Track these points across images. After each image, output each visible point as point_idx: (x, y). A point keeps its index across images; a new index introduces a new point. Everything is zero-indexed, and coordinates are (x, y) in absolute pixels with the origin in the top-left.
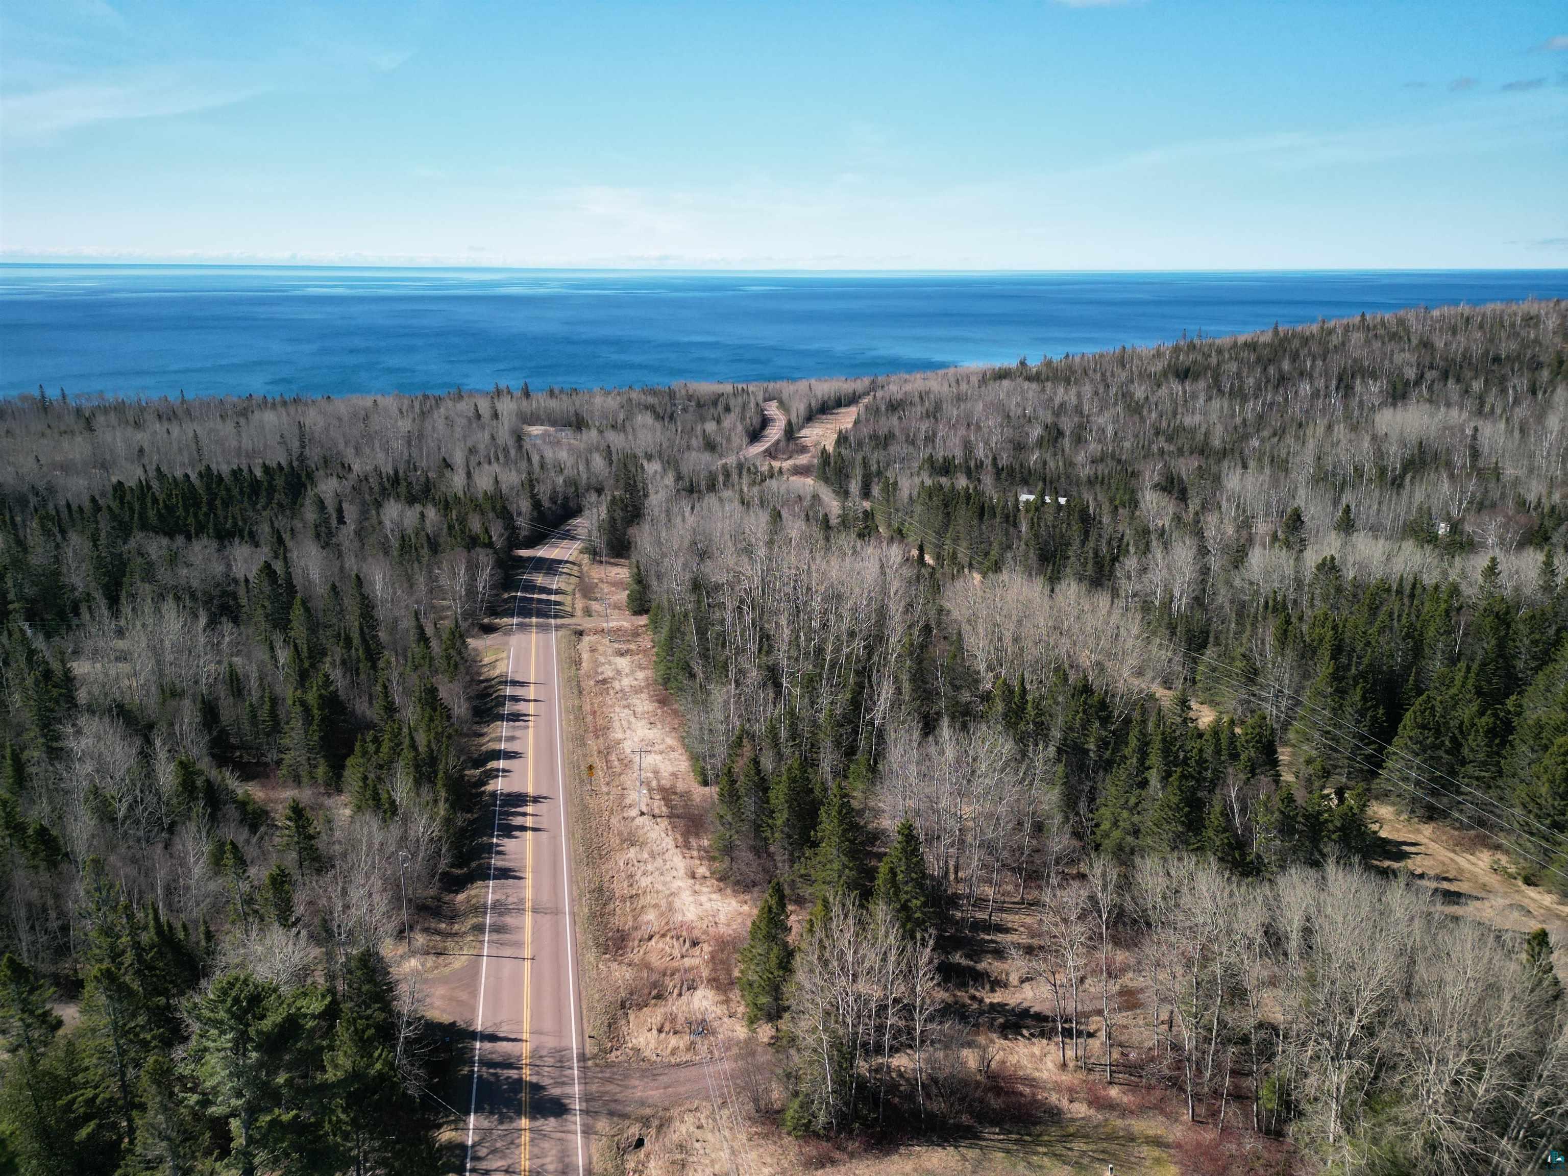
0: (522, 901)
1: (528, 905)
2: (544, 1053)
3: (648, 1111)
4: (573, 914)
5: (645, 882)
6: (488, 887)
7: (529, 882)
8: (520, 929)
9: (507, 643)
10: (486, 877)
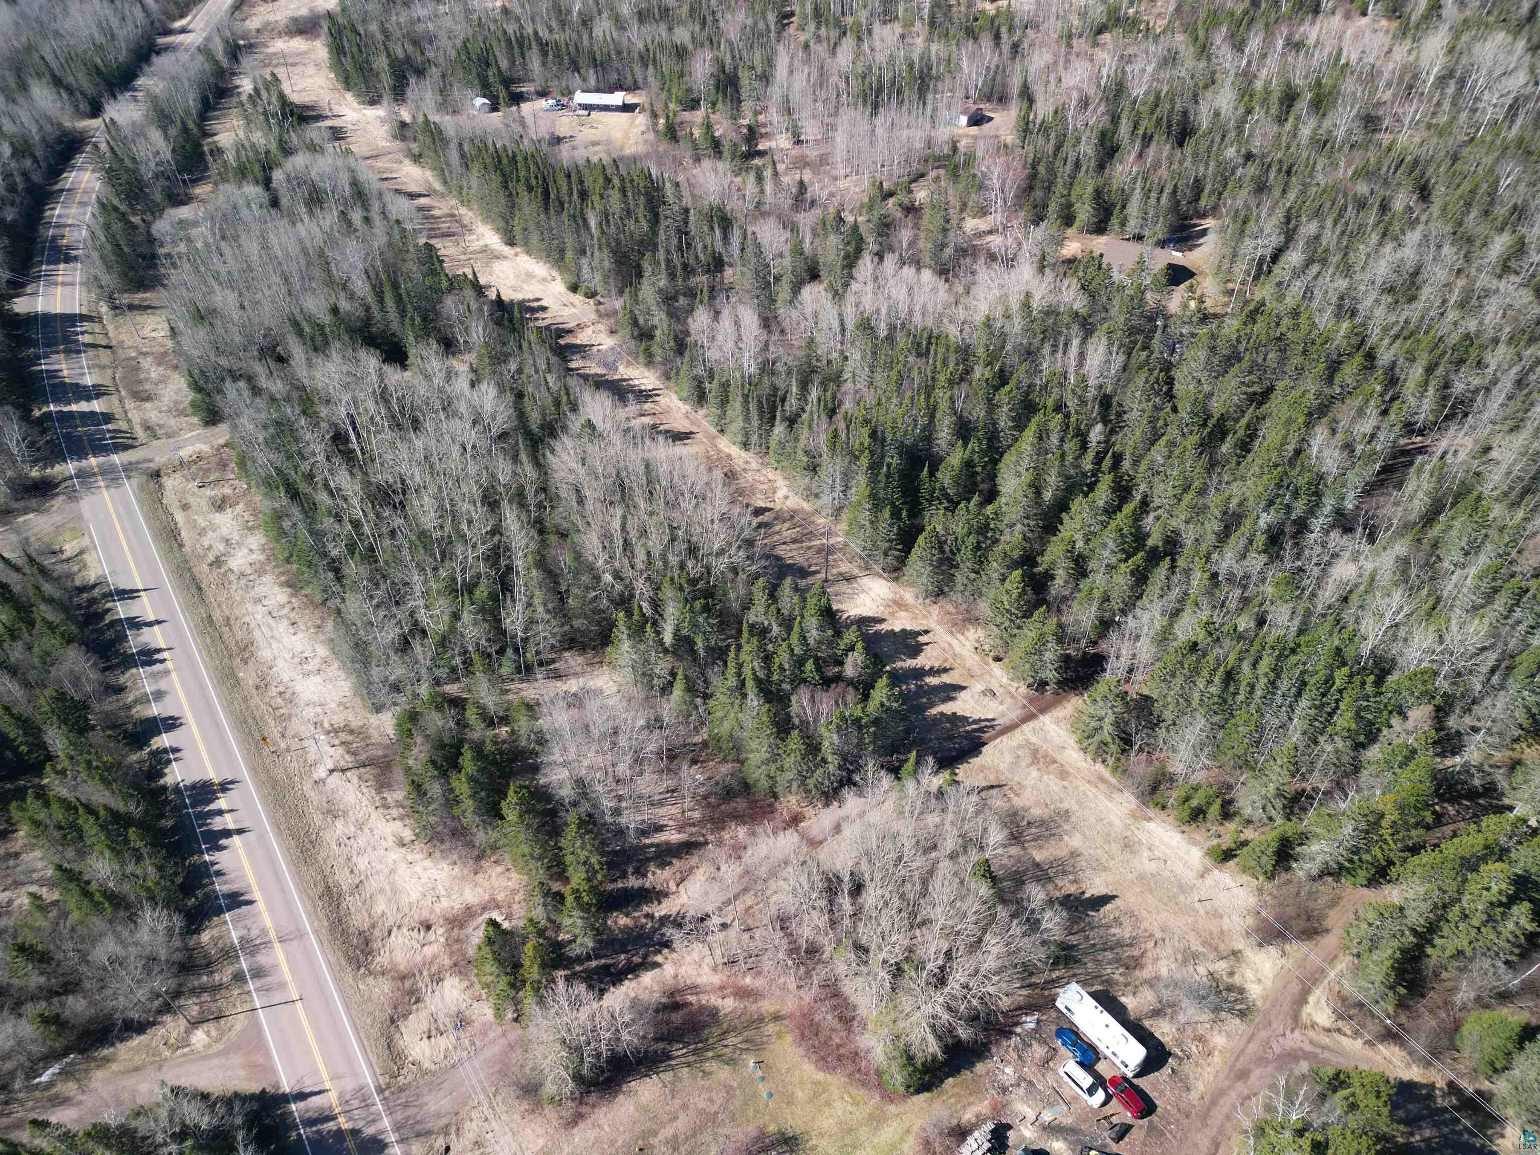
0: (264, 931)
1: (272, 935)
2: (348, 1097)
3: (444, 1121)
4: (315, 932)
5: (362, 863)
6: (226, 922)
7: (261, 905)
8: (276, 966)
9: (80, 518)
10: (219, 911)
